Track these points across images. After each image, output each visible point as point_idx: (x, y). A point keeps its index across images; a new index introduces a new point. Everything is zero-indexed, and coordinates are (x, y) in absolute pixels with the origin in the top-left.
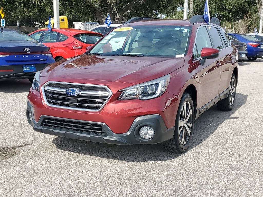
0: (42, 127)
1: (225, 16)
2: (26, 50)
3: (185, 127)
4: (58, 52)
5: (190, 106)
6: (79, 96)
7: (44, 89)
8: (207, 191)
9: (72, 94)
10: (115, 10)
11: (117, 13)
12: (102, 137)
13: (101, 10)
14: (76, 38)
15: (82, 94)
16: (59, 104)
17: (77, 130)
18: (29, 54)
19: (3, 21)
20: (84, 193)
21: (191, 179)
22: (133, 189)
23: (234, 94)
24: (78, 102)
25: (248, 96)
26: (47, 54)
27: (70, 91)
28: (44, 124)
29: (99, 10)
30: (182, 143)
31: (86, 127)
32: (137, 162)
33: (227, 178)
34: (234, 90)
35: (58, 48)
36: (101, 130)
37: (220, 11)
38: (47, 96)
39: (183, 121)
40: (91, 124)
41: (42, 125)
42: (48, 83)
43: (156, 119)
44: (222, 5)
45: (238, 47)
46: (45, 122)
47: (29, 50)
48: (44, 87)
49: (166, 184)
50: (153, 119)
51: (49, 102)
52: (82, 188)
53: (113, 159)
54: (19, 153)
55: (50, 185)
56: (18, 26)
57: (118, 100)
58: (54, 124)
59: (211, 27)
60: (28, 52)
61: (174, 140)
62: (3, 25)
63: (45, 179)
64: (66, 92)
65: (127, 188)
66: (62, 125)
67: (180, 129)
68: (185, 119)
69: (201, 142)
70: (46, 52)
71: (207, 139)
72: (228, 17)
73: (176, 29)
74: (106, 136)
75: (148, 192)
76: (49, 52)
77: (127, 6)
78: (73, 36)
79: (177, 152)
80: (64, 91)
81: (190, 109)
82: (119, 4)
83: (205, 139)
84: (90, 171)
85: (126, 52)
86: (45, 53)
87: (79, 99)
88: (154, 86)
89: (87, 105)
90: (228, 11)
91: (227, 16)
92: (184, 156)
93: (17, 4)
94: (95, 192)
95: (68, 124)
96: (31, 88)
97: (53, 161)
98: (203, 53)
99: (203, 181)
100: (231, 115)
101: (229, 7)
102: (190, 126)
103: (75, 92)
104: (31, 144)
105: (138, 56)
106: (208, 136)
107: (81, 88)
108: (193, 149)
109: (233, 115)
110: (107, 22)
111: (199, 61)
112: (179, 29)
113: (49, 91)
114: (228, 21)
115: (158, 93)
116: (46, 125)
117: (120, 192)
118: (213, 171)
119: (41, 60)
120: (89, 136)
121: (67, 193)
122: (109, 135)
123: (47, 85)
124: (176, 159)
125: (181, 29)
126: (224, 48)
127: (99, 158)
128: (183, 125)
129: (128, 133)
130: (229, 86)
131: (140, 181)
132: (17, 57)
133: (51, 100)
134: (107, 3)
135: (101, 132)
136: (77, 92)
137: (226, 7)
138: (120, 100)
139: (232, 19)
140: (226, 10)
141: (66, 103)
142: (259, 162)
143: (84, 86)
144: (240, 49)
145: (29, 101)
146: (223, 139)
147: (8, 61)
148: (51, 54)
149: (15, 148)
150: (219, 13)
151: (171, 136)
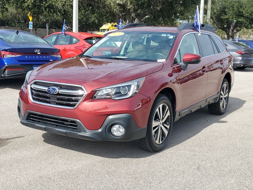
0: (27, 121)
1: (243, 23)
2: (36, 51)
3: (161, 127)
4: (71, 54)
5: (167, 107)
6: (58, 94)
7: (31, 87)
8: (165, 188)
9: (52, 92)
10: (134, 16)
11: (135, 18)
12: (76, 133)
13: (121, 15)
14: (87, 42)
15: (61, 92)
16: (41, 101)
17: (57, 126)
18: (39, 55)
19: (31, 24)
20: (52, 183)
21: (155, 176)
22: (97, 182)
23: (227, 99)
24: (58, 99)
25: (246, 102)
26: (56, 55)
27: (51, 89)
28: (29, 119)
29: (119, 15)
30: (157, 142)
31: (65, 123)
32: (112, 158)
33: (190, 177)
34: (227, 95)
35: (70, 50)
36: (76, 126)
37: (238, 18)
38: (32, 94)
39: (159, 121)
40: (70, 121)
41: (27, 119)
42: (34, 82)
43: (126, 118)
44: (240, 12)
45: (248, 53)
46: (30, 117)
47: (39, 51)
48: (31, 85)
49: (130, 180)
50: (123, 118)
51: (34, 99)
52: (52, 178)
53: (91, 154)
54: (9, 144)
55: (25, 174)
56: (47, 28)
57: (92, 99)
58: (37, 119)
59: (201, 34)
60: (38, 53)
61: (147, 139)
62: (31, 28)
63: (22, 168)
64: (48, 90)
65: (92, 180)
66: (43, 120)
67: (154, 129)
68: (162, 120)
69: (180, 143)
70: (56, 54)
71: (187, 140)
72: (246, 24)
73: (162, 35)
74: (80, 132)
75: (110, 185)
76: (58, 53)
77: (145, 12)
78: (84, 40)
79: (151, 150)
80: (46, 89)
81: (167, 110)
82: (137, 10)
83: (185, 140)
84: (65, 164)
85: (121, 55)
86: (54, 54)
87: (58, 97)
88: (126, 87)
89: (65, 102)
90: (245, 18)
91: (244, 22)
92: (158, 155)
93: (43, 9)
94: (62, 183)
95: (49, 119)
96: (22, 87)
97: (36, 153)
98: (185, 58)
99: (166, 178)
100: (221, 119)
101: (247, 15)
102: (168, 127)
103: (55, 90)
104: (22, 137)
105: (123, 59)
106: (189, 138)
107: (61, 87)
108: (170, 149)
109: (223, 119)
110: (119, 27)
111: (181, 66)
112: (165, 35)
113: (35, 89)
114: (245, 28)
115: (130, 94)
116: (30, 120)
117: (84, 184)
118: (180, 170)
119: (51, 60)
120: (65, 131)
121: (37, 182)
122: (82, 131)
123: (33, 83)
124: (149, 157)
125: (168, 35)
126: (215, 55)
127: (78, 152)
128: (159, 125)
129: (100, 130)
130: (219, 90)
131: (107, 175)
132: (28, 57)
133: (35, 97)
134: (126, 8)
135: (76, 128)
136: (57, 90)
137: (244, 14)
138: (94, 99)
139: (249, 26)
140: (244, 17)
141: (48, 100)
142: (228, 165)
143: (63, 85)
144: (250, 56)
145: (20, 99)
146: (202, 141)
147: (19, 61)
148: (61, 55)
149: (7, 139)
150: (236, 20)
151: (143, 135)
